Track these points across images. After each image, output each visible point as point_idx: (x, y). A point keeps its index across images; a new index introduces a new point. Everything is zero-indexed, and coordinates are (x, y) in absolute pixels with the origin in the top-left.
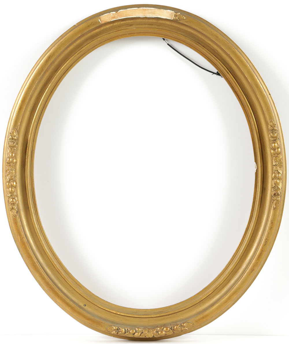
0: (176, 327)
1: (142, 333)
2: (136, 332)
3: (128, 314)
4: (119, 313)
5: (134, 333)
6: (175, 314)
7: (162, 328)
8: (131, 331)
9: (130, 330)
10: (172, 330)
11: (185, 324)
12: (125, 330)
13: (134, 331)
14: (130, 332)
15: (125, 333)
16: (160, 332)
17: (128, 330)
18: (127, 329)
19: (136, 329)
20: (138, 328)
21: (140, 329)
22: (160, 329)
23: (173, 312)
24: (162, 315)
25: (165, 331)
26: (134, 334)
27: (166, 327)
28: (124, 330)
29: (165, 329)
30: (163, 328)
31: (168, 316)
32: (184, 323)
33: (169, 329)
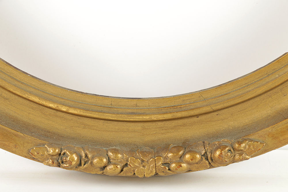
0: (218, 153)
1: (126, 165)
2: (109, 162)
3: (87, 110)
4: (64, 109)
5: (103, 165)
6: (216, 113)
7: (181, 153)
8: (95, 161)
9: (93, 158)
10: (207, 159)
11: (243, 145)
12: (80, 157)
13: (105, 160)
14: (92, 163)
15: (80, 165)
16: (173, 165)
17: (86, 156)
18: (84, 155)
19: (110, 154)
20: (116, 151)
21: (120, 156)
22: (174, 157)
23: (208, 109)
24: (179, 115)
25: (188, 163)
26: (105, 167)
27: (190, 152)
28: (76, 158)
29: (188, 156)
30: (184, 155)
31: (195, 119)
32: (240, 143)
33: (198, 156)
